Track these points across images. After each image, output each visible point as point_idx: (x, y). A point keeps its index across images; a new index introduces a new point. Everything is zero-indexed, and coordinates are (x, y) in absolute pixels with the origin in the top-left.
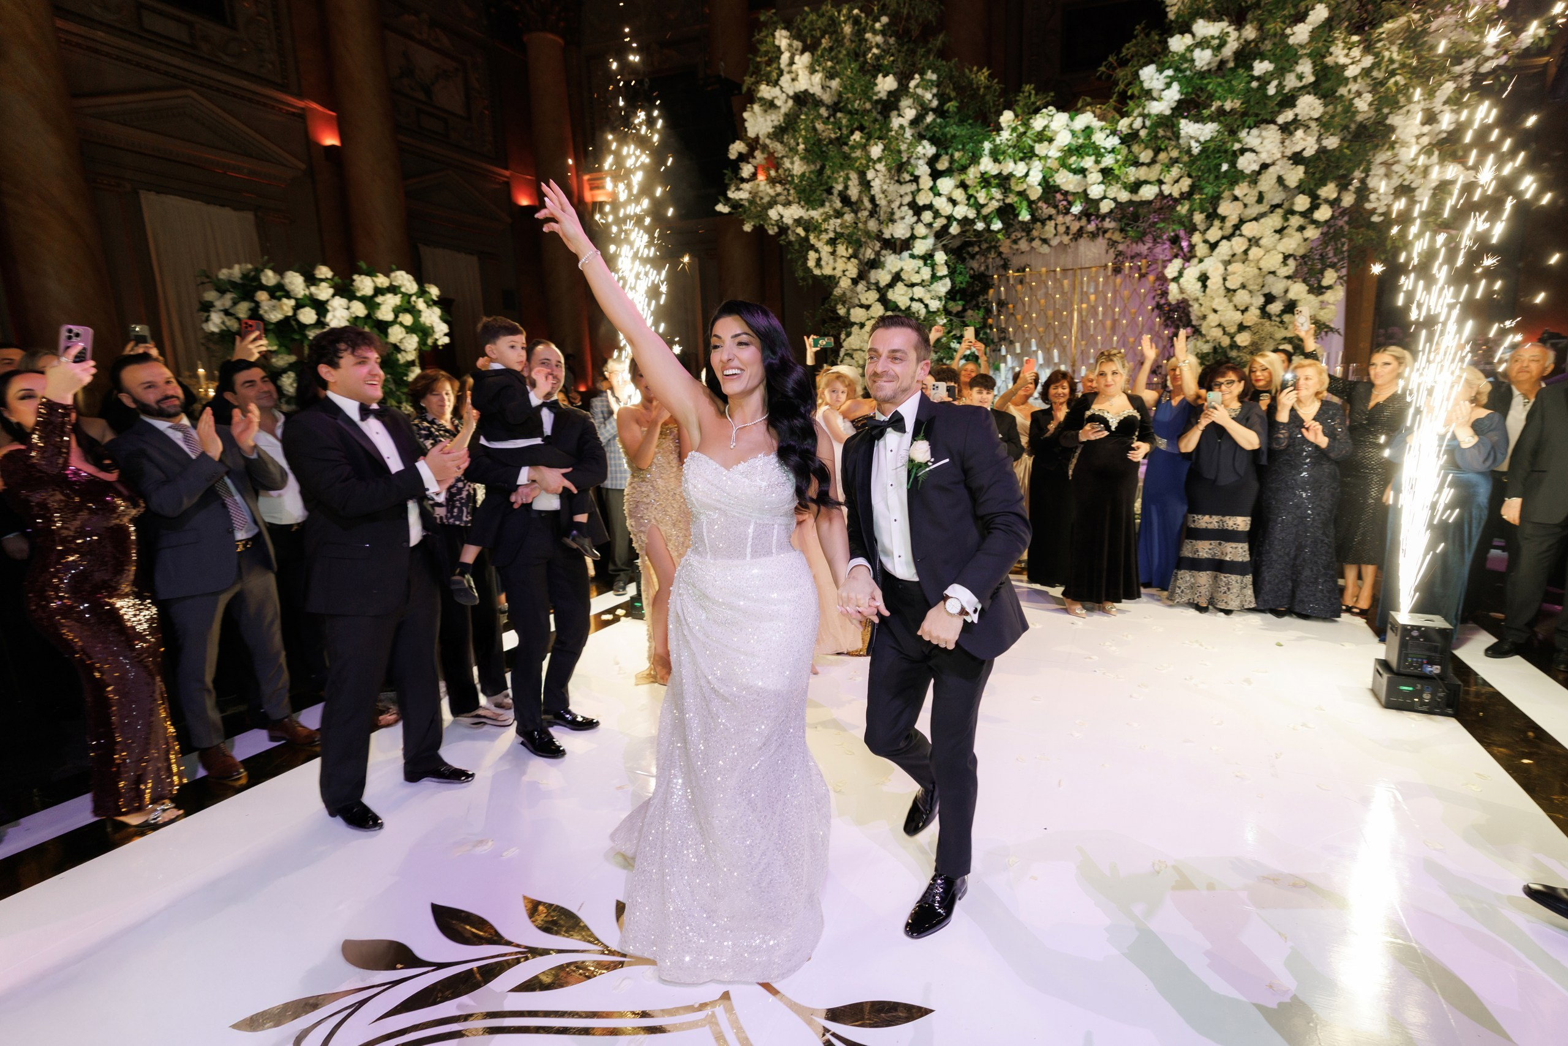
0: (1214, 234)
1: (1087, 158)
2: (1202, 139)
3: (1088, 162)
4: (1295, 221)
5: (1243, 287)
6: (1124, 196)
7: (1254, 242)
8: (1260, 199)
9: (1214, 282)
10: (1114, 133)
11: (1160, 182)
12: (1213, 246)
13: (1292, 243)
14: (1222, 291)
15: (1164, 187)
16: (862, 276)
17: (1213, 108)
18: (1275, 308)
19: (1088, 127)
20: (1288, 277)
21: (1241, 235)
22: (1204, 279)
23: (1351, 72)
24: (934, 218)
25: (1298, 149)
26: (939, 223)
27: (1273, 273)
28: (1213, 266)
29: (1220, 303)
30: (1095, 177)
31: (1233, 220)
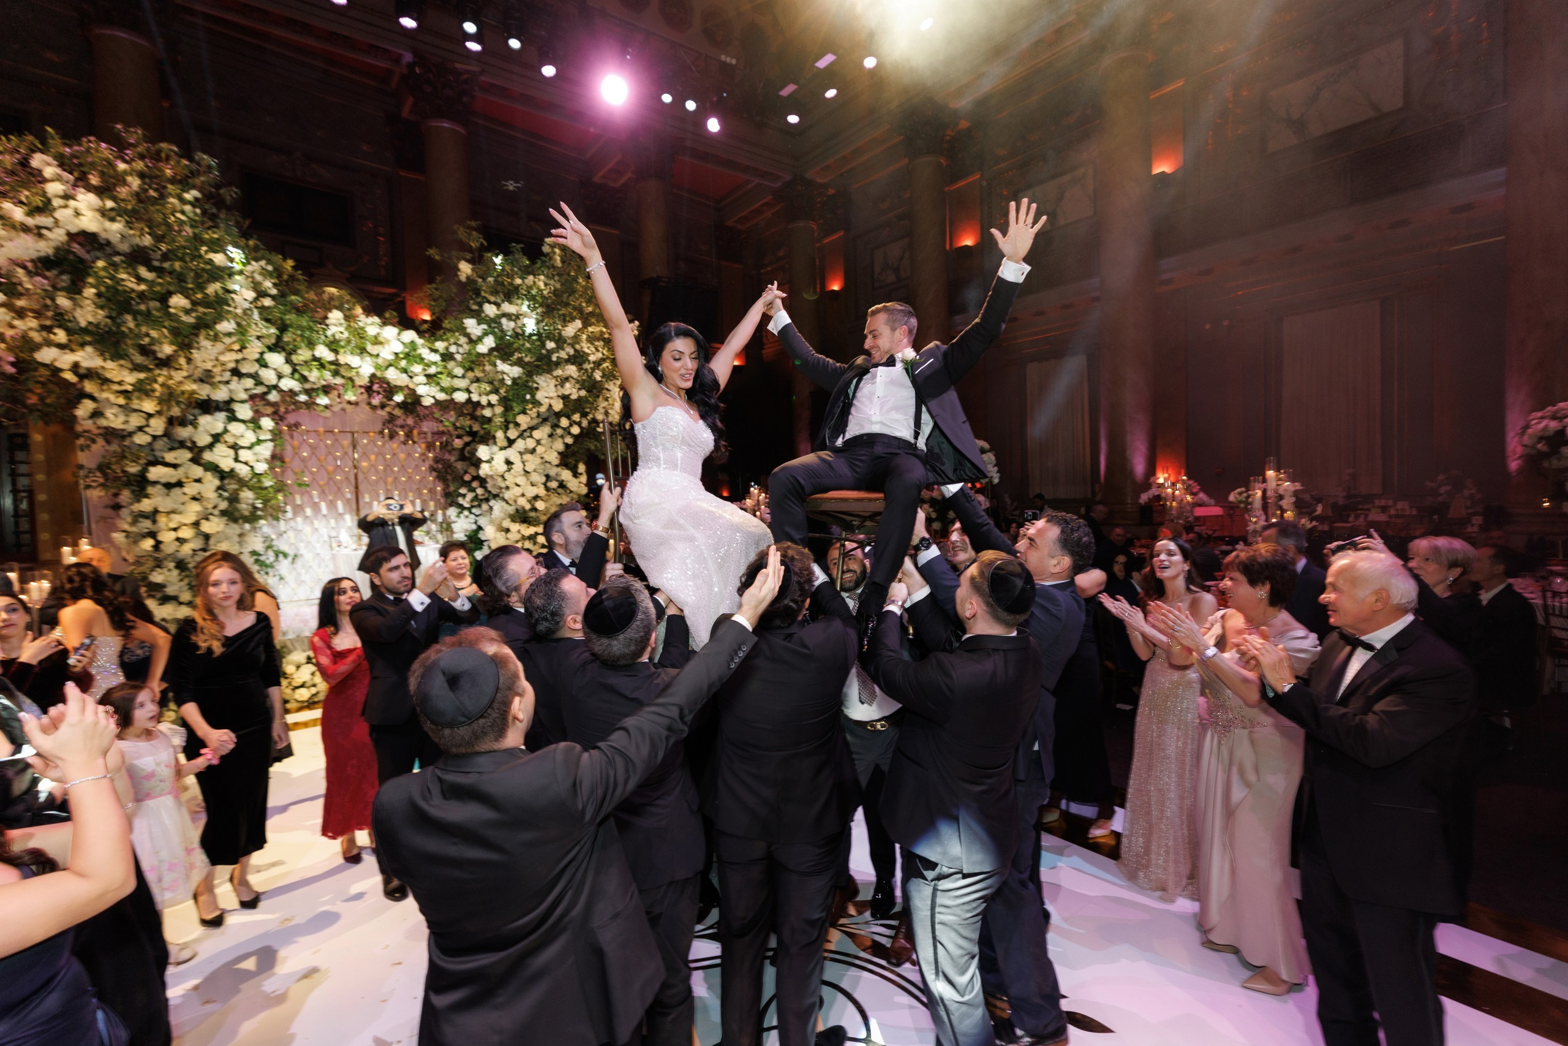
0: (513, 433)
1: (416, 366)
2: (511, 375)
3: (417, 368)
4: (559, 431)
5: (535, 471)
6: (442, 396)
7: (538, 442)
8: (539, 415)
9: (518, 466)
10: (435, 351)
11: (468, 391)
12: (511, 442)
13: (559, 446)
14: (523, 473)
15: (472, 395)
16: (167, 434)
17: (515, 357)
18: (554, 484)
19: (412, 342)
20: (557, 466)
21: (531, 436)
22: (509, 463)
23: (592, 358)
24: (256, 385)
25: (567, 393)
26: (259, 390)
27: (549, 463)
28: (512, 454)
29: (521, 480)
30: (422, 379)
31: (524, 426)
